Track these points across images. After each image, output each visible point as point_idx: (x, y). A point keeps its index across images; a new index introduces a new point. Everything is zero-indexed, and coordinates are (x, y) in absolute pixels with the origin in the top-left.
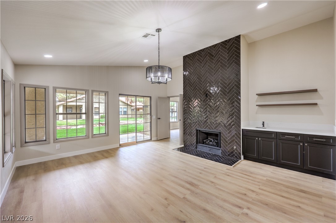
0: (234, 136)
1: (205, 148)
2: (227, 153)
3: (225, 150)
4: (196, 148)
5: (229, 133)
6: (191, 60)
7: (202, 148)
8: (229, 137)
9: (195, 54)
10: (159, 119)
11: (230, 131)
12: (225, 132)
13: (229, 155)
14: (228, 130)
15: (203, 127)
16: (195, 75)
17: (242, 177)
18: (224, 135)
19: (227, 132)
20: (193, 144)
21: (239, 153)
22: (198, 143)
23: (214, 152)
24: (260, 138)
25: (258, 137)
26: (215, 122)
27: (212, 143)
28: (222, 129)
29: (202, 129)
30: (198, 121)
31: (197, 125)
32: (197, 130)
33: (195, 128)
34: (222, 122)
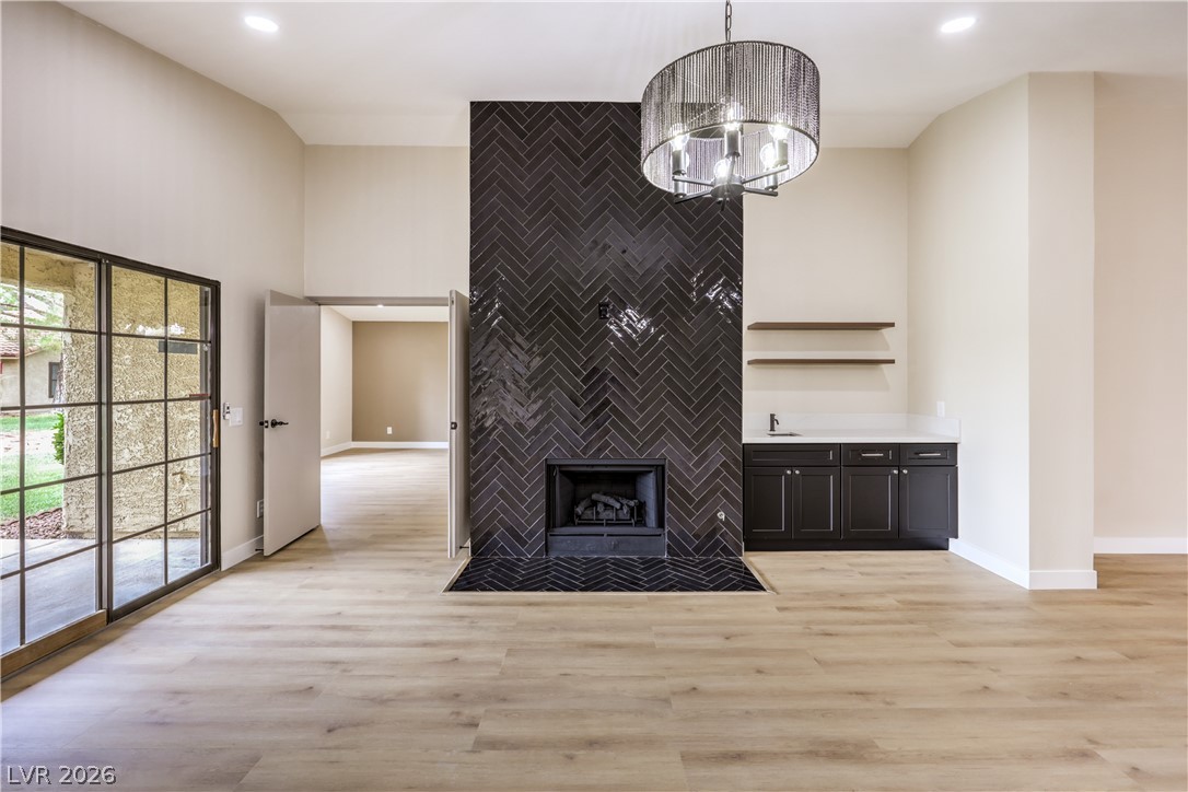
0: (717, 473)
1: (591, 543)
2: (690, 543)
3: (681, 533)
4: (547, 548)
5: (697, 465)
6: (522, 135)
7: (576, 544)
8: (698, 478)
9: (542, 115)
10: (274, 424)
11: (706, 456)
12: (683, 463)
13: (697, 550)
14: (697, 451)
15: (585, 451)
16: (543, 212)
17: (856, 623)
18: (679, 475)
19: (690, 459)
20: (531, 534)
21: (734, 531)
22: (554, 527)
23: (634, 553)
24: (797, 467)
25: (791, 467)
26: (642, 423)
27: (611, 515)
28: (670, 451)
29: (579, 457)
30: (558, 424)
31: (550, 444)
32: (550, 468)
33: (538, 457)
34: (669, 422)
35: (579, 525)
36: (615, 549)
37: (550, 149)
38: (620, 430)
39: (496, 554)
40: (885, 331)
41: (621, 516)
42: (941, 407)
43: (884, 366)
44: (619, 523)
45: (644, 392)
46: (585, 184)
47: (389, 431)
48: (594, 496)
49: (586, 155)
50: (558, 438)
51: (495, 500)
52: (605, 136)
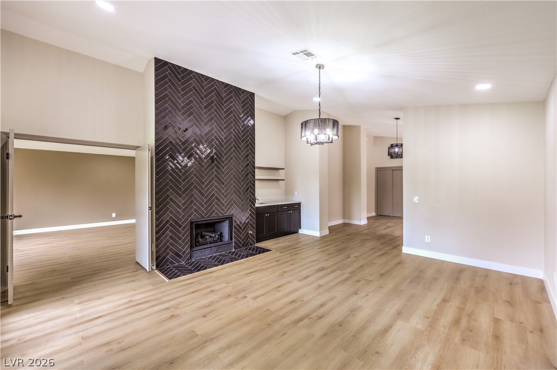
0: (248, 218)
2: (241, 243)
3: (238, 240)
4: (191, 257)
5: (243, 215)
6: (179, 81)
8: (243, 220)
9: (188, 74)
11: (245, 212)
12: (239, 215)
13: (243, 246)
14: (242, 211)
15: (206, 215)
16: (189, 116)
18: (238, 219)
20: (184, 253)
21: (253, 237)
22: (193, 248)
23: (223, 251)
24: (268, 213)
25: (267, 213)
26: (226, 202)
27: (211, 240)
28: (235, 212)
29: (204, 217)
30: (195, 204)
31: (192, 213)
32: (192, 223)
33: (187, 220)
34: (234, 202)
35: (199, 246)
36: (217, 251)
37: (191, 90)
38: (219, 205)
39: (168, 265)
40: (280, 171)
41: (215, 239)
42: (296, 193)
43: (280, 181)
44: (214, 242)
45: (226, 190)
46: (205, 107)
47: (114, 215)
48: (204, 233)
49: (205, 96)
50: (195, 210)
51: (168, 241)
52: (212, 91)
